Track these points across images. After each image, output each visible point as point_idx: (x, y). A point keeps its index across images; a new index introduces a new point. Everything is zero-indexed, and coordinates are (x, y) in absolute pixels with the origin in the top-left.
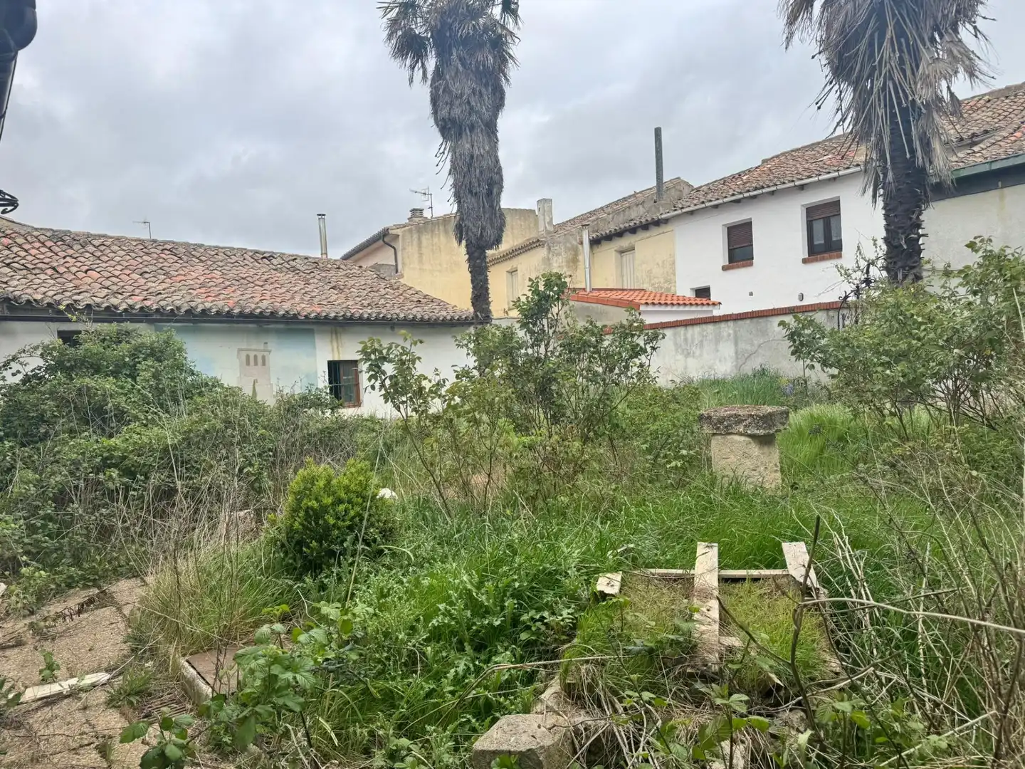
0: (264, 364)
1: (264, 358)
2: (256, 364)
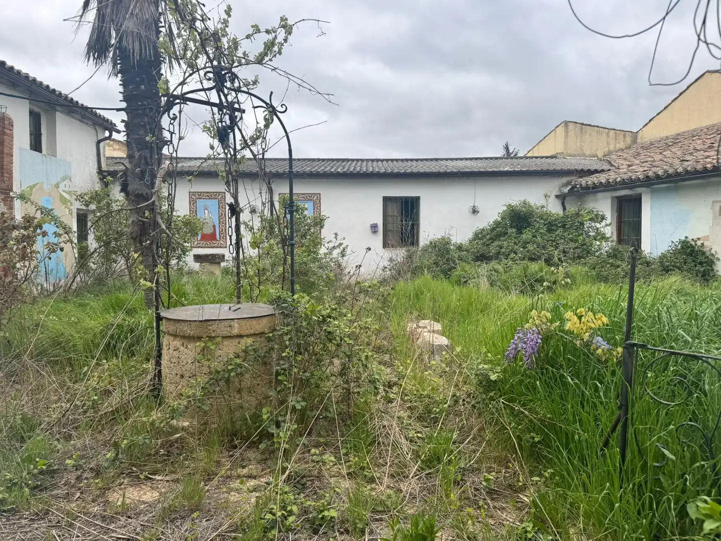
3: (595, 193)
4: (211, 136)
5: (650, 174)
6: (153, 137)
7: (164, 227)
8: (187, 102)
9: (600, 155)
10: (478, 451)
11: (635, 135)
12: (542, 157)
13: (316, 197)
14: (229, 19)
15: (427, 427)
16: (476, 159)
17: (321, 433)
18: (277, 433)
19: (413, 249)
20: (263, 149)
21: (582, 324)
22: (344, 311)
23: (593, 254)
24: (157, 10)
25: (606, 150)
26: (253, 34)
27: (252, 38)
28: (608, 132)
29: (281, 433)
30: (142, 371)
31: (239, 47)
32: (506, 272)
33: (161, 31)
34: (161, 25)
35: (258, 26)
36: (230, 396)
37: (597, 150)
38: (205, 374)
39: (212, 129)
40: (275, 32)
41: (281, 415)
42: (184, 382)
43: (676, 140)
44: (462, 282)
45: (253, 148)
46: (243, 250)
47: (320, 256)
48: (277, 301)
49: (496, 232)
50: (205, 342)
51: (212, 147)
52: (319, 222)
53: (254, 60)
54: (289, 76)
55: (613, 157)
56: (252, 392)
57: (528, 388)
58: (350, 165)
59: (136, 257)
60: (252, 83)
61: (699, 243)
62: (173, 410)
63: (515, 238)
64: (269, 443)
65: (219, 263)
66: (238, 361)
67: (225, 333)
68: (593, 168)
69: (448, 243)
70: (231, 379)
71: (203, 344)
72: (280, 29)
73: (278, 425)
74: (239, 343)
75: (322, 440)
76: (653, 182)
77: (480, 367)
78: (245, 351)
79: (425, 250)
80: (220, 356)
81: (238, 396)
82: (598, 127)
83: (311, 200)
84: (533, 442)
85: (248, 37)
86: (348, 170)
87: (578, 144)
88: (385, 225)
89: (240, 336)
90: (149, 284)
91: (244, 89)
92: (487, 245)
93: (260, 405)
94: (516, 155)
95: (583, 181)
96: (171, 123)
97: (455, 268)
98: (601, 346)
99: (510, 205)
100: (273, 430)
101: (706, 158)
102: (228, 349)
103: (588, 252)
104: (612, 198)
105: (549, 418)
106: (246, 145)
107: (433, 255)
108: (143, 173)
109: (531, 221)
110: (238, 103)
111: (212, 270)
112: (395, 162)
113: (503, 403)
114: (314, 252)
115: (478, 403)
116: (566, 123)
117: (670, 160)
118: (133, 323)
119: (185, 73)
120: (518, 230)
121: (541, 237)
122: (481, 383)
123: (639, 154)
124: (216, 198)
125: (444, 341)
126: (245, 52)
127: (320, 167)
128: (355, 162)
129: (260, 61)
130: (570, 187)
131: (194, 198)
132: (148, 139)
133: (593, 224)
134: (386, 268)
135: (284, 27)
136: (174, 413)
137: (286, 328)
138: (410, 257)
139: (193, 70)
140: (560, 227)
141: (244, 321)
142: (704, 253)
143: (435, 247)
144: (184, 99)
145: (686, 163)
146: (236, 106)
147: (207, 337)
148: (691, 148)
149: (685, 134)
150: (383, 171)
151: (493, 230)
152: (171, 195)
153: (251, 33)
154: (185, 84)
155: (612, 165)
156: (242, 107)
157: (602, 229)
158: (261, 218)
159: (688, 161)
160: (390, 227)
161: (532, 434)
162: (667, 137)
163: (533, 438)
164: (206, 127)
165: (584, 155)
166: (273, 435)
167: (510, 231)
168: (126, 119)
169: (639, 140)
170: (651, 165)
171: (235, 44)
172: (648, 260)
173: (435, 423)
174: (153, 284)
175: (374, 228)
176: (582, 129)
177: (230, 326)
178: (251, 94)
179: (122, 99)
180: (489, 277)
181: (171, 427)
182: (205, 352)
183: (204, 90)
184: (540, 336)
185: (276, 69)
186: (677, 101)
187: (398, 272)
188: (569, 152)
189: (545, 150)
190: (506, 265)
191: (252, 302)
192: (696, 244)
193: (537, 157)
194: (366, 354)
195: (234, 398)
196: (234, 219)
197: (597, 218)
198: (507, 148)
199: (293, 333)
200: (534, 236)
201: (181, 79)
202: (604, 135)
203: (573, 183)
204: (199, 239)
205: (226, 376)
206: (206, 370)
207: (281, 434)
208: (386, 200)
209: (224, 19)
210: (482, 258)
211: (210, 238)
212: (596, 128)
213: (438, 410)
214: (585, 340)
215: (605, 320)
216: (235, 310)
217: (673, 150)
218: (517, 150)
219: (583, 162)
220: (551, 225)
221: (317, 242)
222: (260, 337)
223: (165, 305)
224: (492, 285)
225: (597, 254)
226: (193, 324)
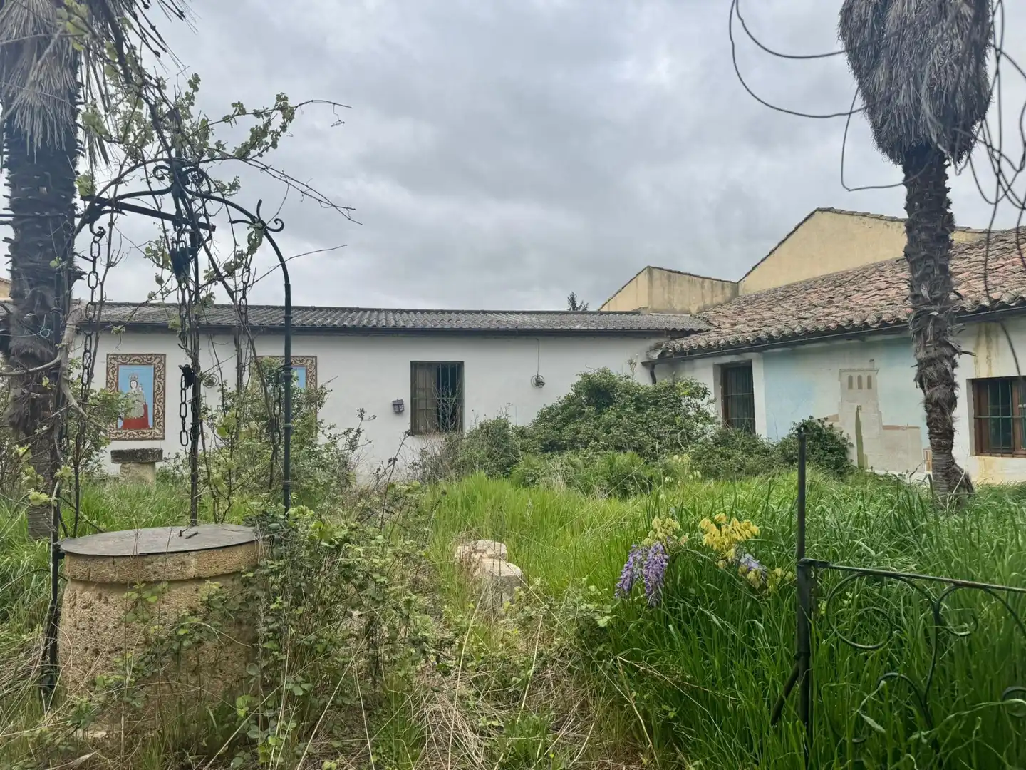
0: (869, 386)
1: (869, 378)
2: (860, 387)
3: (692, 359)
4: (158, 265)
5: (762, 335)
6: (63, 261)
7: (74, 402)
8: (123, 211)
9: (694, 310)
10: (582, 739)
11: (735, 286)
12: (621, 313)
13: (310, 362)
14: (195, 93)
15: (502, 709)
16: (537, 313)
17: (335, 732)
18: (262, 739)
19: (455, 436)
20: (245, 283)
21: (724, 536)
22: (371, 530)
23: (695, 440)
24: (75, 77)
25: (701, 304)
26: (234, 116)
27: (233, 121)
28: (703, 282)
29: (270, 738)
30: (22, 646)
31: (210, 134)
32: (586, 466)
33: (80, 110)
34: (79, 100)
35: (242, 105)
36: (179, 681)
37: (690, 305)
38: (138, 645)
39: (160, 253)
40: (268, 115)
41: (269, 708)
42: (99, 662)
43: (787, 293)
44: (527, 482)
45: (229, 281)
46: (203, 439)
47: (318, 449)
48: (262, 519)
49: (567, 412)
50: (138, 592)
51: (160, 281)
52: (316, 398)
53: (233, 154)
54: (289, 181)
55: (711, 313)
56: (218, 671)
57: (652, 637)
58: (362, 316)
59: (21, 454)
60: (228, 187)
61: (827, 424)
62: (80, 713)
63: (595, 419)
64: (248, 756)
65: (153, 464)
66: (196, 620)
67: (174, 575)
68: (687, 327)
69: (506, 426)
70: (183, 651)
71: (135, 596)
72: (276, 112)
73: (265, 725)
74: (197, 590)
75: (336, 744)
76: (764, 345)
77: (583, 607)
78: (208, 604)
79: (473, 436)
80: (165, 614)
81: (193, 680)
82: (690, 275)
83: (303, 366)
84: (666, 720)
85: (227, 119)
86: (359, 323)
87: (666, 296)
88: (413, 402)
89: (199, 579)
90: (44, 497)
91: (218, 195)
92: (558, 429)
93: (231, 694)
94: (585, 309)
95: (677, 344)
96: (94, 241)
97: (516, 462)
98: (753, 567)
99: (586, 375)
100: (255, 733)
101: (827, 315)
102: (179, 602)
103: (689, 438)
104: (715, 366)
105: (690, 681)
106: (215, 277)
107: (485, 444)
108: (37, 321)
109: (614, 396)
110: (206, 215)
111: (142, 474)
112: (426, 315)
113: (621, 661)
114: (310, 443)
115: (576, 663)
116: (650, 270)
117: (784, 318)
118: (8, 564)
119: (122, 167)
120: (598, 409)
121: (628, 418)
122: (582, 633)
123: (742, 310)
124: (151, 364)
125: (514, 570)
126: (219, 141)
127: (317, 318)
128: (368, 313)
129: (242, 155)
130: (660, 352)
131: (115, 363)
132: (53, 263)
133: (693, 400)
134: (415, 464)
135: (282, 109)
136: (82, 717)
137: (277, 563)
138: (452, 448)
139: (136, 163)
140: (651, 404)
141: (204, 555)
142: (833, 438)
143: (487, 432)
144: (118, 205)
145: (803, 321)
146: (203, 220)
147: (143, 582)
148: (807, 302)
149: (797, 286)
150: (410, 325)
151: (564, 408)
152: (90, 352)
153: (231, 114)
154: (122, 183)
155: (710, 324)
156: (212, 221)
157: (705, 407)
158: (223, 391)
159: (805, 319)
160: (422, 405)
161: (664, 707)
162: (775, 290)
163: (666, 713)
164: (151, 251)
165: (674, 311)
166: (254, 742)
167: (588, 409)
168: (13, 238)
169: (741, 293)
170: (761, 323)
171: (205, 128)
172: (767, 447)
173: (516, 700)
174: (51, 496)
175: (398, 407)
176: (669, 277)
177: (183, 563)
178: (227, 203)
179: (7, 206)
180: (564, 474)
181: (74, 742)
182: (139, 608)
183: (152, 193)
184: (666, 557)
185: (267, 168)
186: (784, 245)
187: (434, 471)
188: (655, 307)
189: (625, 303)
190: (585, 456)
191: (216, 522)
192: (823, 426)
193: (614, 313)
194: (406, 598)
195: (187, 682)
196: (190, 391)
197: (698, 393)
198: (572, 300)
199: (289, 570)
200: (620, 417)
201: (116, 176)
202: (698, 285)
203: (664, 346)
204: (119, 427)
205: (175, 647)
206: (140, 638)
207: (271, 741)
208: (415, 366)
209: (187, 93)
210: (552, 447)
211: (139, 425)
212: (687, 277)
213: (519, 680)
214: (729, 559)
215: (755, 529)
216: (190, 537)
217: (785, 305)
218: (585, 304)
219: (673, 319)
220: (640, 403)
221: (312, 427)
222: (233, 580)
223: (68, 531)
224: (568, 484)
225: (701, 440)
226: (120, 562)
